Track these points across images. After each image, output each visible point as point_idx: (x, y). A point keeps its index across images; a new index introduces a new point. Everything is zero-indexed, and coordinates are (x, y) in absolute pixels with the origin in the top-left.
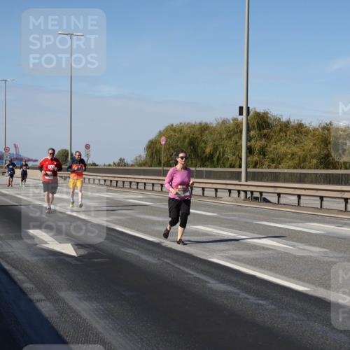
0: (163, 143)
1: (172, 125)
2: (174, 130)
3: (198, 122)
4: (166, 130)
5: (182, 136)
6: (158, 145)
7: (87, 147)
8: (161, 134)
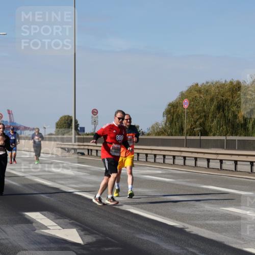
0: (186, 106)
1: (197, 85)
2: (200, 91)
3: (228, 81)
4: (190, 91)
5: (209, 98)
6: (179, 109)
7: (95, 112)
8: (183, 96)
